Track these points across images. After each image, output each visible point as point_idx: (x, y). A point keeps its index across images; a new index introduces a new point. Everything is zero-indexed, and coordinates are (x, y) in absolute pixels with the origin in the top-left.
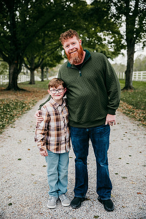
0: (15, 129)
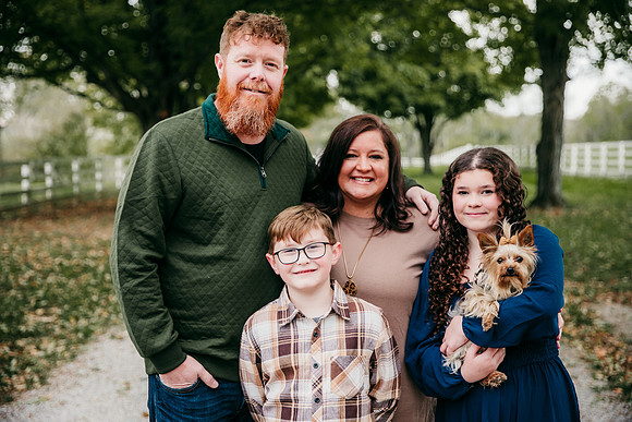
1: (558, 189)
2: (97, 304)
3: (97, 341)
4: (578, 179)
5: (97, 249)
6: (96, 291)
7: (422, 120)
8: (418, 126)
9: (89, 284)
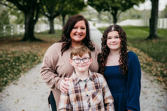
0: (17, 86)
1: (156, 33)
2: (10, 73)
3: (9, 85)
4: (162, 30)
5: (11, 54)
6: (10, 68)
7: (114, 12)
8: (112, 14)
9: (8, 66)
